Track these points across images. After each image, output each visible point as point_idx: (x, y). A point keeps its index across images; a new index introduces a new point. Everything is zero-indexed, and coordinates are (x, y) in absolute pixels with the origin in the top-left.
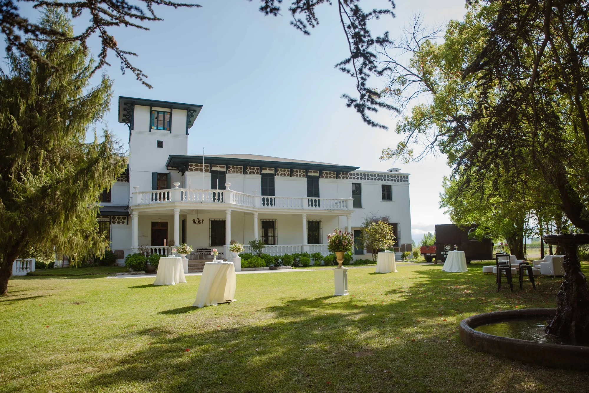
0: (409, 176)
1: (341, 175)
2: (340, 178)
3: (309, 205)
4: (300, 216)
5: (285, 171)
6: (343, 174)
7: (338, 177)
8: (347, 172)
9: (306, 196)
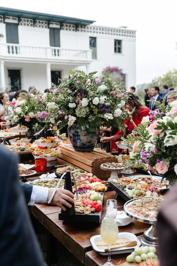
0: (136, 32)
1: (80, 29)
2: (78, 30)
3: (52, 55)
4: (45, 66)
5: (28, 21)
6: (82, 27)
7: (76, 30)
8: (85, 26)
9: (49, 46)
